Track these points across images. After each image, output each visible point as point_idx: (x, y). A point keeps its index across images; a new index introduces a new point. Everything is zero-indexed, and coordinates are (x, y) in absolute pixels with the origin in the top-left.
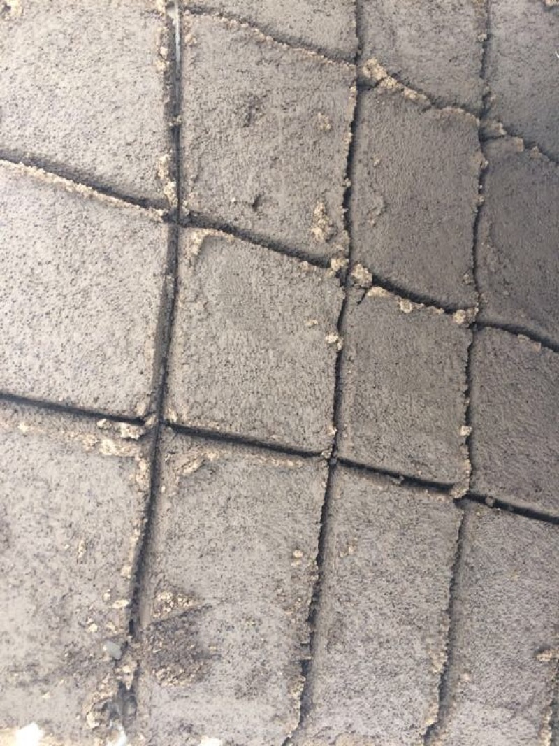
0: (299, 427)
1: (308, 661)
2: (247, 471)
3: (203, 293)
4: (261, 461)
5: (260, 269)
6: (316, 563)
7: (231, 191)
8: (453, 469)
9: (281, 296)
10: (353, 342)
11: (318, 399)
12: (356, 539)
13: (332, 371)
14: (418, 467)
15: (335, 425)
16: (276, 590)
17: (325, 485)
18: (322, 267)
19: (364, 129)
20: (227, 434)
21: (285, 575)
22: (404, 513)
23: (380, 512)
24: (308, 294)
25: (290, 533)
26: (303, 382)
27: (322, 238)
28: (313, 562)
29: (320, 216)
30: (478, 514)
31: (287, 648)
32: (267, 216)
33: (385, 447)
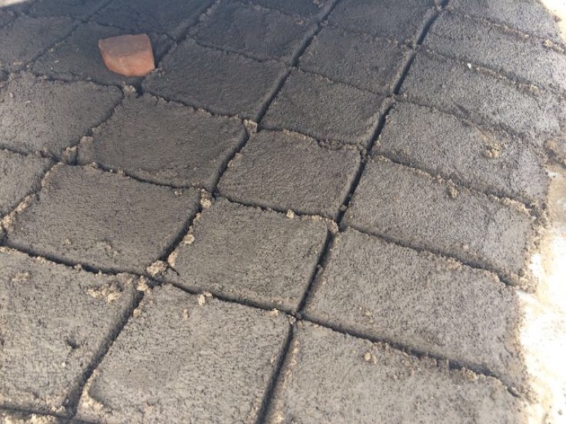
0: (268, 338)
1: (450, 363)
2: (297, 389)
3: (138, 405)
4: (291, 375)
5: (130, 350)
6: (376, 343)
7: (55, 365)
8: (318, 228)
9: (157, 336)
10: (208, 284)
11: (247, 320)
12: (361, 308)
13: (228, 305)
14: (312, 252)
15: (271, 310)
16: (394, 380)
17: (316, 326)
18: (141, 299)
19: (38, 247)
20: (264, 402)
21: (383, 371)
22: (345, 269)
23: (342, 287)
24: (161, 314)
25: (351, 360)
26: (232, 329)
27: (118, 294)
28: (375, 345)
29: (99, 293)
30: (351, 217)
31: (439, 379)
32: (86, 338)
33: (294, 274)
